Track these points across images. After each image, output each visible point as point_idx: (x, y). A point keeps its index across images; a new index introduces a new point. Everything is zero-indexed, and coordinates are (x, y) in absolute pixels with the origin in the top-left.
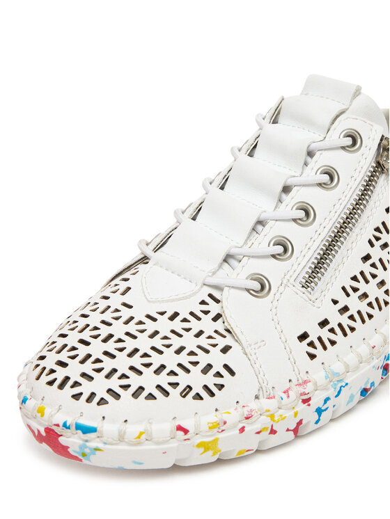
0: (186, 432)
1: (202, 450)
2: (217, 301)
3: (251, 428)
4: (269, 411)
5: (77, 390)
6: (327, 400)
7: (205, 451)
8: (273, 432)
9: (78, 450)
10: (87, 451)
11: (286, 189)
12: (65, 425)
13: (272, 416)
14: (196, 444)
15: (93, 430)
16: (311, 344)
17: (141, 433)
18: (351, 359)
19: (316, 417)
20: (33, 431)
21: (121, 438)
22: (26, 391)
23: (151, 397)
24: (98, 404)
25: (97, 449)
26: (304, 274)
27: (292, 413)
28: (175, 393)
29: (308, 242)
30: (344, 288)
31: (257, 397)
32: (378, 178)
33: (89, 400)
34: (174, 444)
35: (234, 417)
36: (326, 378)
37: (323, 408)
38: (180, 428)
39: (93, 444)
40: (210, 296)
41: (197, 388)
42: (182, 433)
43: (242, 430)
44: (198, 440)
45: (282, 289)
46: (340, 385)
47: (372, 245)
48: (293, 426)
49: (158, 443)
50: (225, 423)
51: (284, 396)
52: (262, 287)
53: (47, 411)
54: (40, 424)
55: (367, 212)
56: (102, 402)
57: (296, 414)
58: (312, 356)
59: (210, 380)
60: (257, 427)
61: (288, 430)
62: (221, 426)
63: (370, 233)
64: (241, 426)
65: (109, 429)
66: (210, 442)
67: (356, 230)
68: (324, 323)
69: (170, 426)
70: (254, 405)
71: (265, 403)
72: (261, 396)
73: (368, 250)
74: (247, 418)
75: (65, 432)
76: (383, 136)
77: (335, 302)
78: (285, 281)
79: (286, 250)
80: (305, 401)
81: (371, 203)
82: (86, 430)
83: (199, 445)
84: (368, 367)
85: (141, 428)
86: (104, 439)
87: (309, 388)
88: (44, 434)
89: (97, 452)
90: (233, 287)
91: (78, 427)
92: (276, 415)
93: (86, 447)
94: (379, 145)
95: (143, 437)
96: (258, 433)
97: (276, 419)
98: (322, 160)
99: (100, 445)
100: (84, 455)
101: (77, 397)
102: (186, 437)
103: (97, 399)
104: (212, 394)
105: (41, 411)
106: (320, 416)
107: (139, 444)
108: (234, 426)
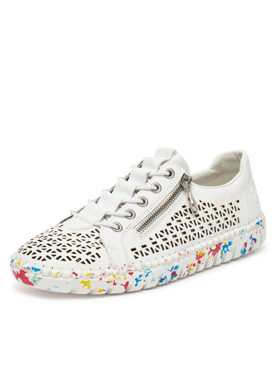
0: (77, 275)
1: (83, 285)
2: (99, 232)
3: (105, 279)
4: (112, 273)
5: (34, 255)
6: (141, 276)
7: (84, 286)
8: (115, 284)
9: (32, 279)
10: (36, 279)
11: (136, 191)
12: (28, 268)
13: (114, 276)
14: (81, 281)
15: (39, 270)
16: (137, 253)
17: (58, 273)
18: (155, 262)
19: (136, 283)
20: (15, 273)
21: (50, 274)
22: (14, 258)
23: (64, 260)
24: (42, 260)
25: (40, 278)
26: (138, 226)
27: (124, 277)
28: (74, 260)
29: (142, 213)
30: (156, 235)
31: (109, 268)
32: (180, 192)
33: (39, 259)
34: (71, 280)
35: (98, 273)
36: (141, 266)
37: (139, 279)
38: (74, 273)
39: (38, 276)
40: (96, 230)
41: (83, 260)
42: (75, 275)
43: (101, 279)
44: (81, 279)
45: (127, 230)
46: (148, 271)
47: (173, 219)
48: (124, 284)
49: (65, 278)
50: (93, 274)
51: (121, 269)
52: (119, 228)
53: (21, 263)
54: (18, 269)
55: (173, 206)
56: (44, 260)
57: (125, 278)
58: (136, 258)
59: (89, 257)
60: (108, 279)
61: (122, 285)
62: (92, 276)
63: (173, 215)
64: (100, 277)
65: (45, 270)
66: (86, 282)
67: (166, 212)
68: (144, 246)
69: (70, 272)
70: (107, 270)
71: (112, 270)
72: (111, 267)
73: (171, 221)
74: (103, 275)
75: (28, 271)
76: (184, 174)
77: (151, 239)
78: (129, 227)
79: (132, 215)
80: (130, 274)
81: (175, 202)
82: (36, 270)
83: (82, 282)
84: (162, 268)
85: (58, 271)
86: (43, 274)
87: (132, 269)
88: (19, 273)
89: (40, 280)
90: (106, 226)
91: (33, 269)
92: (116, 276)
93: (36, 277)
94: (182, 177)
95: (59, 274)
96: (108, 282)
97: (116, 278)
98: (155, 180)
99: (41, 277)
100: (34, 281)
101: (34, 258)
102: (76, 277)
103: (42, 259)
104: (89, 263)
105: (19, 264)
106: (137, 282)
107: (57, 277)
108: (97, 277)
